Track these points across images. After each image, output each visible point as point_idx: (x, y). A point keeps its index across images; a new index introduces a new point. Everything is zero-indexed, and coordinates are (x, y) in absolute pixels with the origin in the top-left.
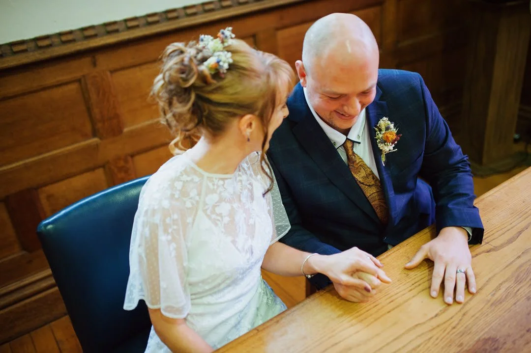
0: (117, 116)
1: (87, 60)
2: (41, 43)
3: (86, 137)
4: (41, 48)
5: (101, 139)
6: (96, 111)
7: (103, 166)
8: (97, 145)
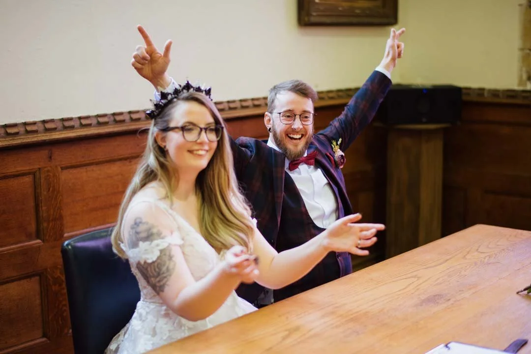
0: (61, 217)
1: (44, 153)
2: (10, 131)
3: (30, 237)
4: (8, 134)
5: (43, 241)
6: (44, 208)
7: (40, 275)
8: (39, 247)
